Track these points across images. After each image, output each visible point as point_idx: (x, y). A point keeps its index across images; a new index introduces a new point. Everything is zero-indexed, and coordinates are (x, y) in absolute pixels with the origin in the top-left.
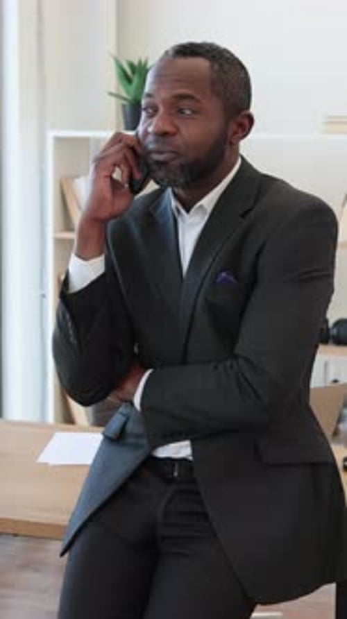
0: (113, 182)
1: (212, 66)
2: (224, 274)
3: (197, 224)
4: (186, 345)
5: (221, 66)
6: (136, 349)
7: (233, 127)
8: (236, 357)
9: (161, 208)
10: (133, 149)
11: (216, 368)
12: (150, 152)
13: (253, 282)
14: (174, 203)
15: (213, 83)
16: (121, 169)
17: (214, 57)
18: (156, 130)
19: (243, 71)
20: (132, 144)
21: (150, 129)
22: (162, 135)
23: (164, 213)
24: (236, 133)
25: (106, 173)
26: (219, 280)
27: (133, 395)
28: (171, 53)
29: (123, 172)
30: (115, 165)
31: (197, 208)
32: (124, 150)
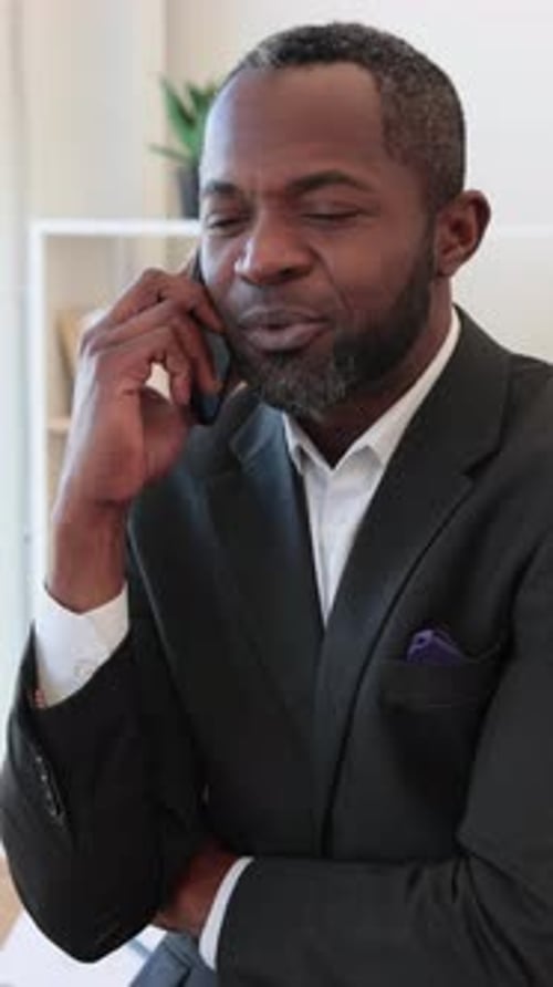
0: (148, 398)
1: (379, 82)
2: (427, 634)
3: (355, 493)
4: (328, 813)
5: (398, 78)
6: (206, 796)
7: (443, 232)
8: (461, 853)
9: (260, 443)
10: (191, 315)
11: (413, 881)
12: (245, 327)
13: (503, 651)
14: (293, 440)
15: (388, 126)
16: (165, 367)
17: (377, 58)
18: (258, 266)
19: (447, 88)
20: (191, 304)
21: (244, 266)
22: (275, 280)
23: (267, 454)
24: (448, 249)
25: (129, 384)
26: (413, 648)
27: (202, 925)
28: (264, 56)
29: (172, 376)
30: (152, 360)
31: (356, 454)
32: (176, 321)
